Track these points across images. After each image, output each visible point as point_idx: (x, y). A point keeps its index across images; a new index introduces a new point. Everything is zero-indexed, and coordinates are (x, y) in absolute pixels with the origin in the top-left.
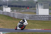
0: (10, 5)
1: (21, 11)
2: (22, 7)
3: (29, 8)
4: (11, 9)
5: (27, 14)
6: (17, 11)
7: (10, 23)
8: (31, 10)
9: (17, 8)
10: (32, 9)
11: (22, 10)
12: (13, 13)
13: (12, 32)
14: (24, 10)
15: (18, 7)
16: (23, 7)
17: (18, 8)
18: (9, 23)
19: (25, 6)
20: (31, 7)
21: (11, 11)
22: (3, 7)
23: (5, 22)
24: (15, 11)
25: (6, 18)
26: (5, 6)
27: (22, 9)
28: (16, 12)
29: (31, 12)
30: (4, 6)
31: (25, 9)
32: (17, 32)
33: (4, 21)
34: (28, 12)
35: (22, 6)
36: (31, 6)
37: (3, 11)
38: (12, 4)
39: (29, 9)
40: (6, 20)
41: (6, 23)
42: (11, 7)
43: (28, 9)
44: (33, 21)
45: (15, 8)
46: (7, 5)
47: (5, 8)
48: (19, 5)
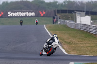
0: (90, 11)
4: (92, 19)
7: (89, 45)
12: (94, 26)
13: (92, 62)
18: (87, 45)
21: (92, 22)
22: (77, 15)
23: (81, 44)
25: (83, 35)
26: (80, 13)
30: (77, 12)
33: (77, 42)
37: (76, 22)
38: (94, 10)
40: (82, 39)
41: (82, 45)
42: (92, 16)
46: (84, 11)
47: (81, 16)
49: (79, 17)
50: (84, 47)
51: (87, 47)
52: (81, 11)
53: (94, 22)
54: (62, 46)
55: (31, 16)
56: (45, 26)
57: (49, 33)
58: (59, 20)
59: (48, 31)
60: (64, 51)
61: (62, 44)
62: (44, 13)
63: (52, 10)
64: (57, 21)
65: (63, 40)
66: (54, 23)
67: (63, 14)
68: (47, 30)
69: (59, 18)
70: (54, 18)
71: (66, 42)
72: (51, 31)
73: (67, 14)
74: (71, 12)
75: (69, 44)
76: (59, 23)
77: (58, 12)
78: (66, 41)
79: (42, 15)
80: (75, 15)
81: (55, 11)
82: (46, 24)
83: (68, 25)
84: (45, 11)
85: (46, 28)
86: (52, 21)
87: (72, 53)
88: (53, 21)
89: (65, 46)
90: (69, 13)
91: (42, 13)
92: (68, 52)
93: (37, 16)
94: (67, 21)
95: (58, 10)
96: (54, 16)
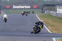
23: (60, 26)
25: (61, 20)
26: (59, 7)
30: (57, 6)
33: (57, 25)
37: (56, 12)
40: (60, 23)
49: (59, 9)
52: (60, 5)
54: (47, 27)
55: (28, 9)
56: (37, 14)
57: (39, 19)
58: (46, 11)
61: (48, 26)
62: (36, 6)
63: (41, 4)
65: (48, 23)
66: (42, 13)
67: (48, 7)
68: (38, 17)
69: (46, 10)
70: (42, 9)
71: (50, 25)
74: (53, 5)
75: (52, 26)
76: (46, 13)
77: (45, 5)
79: (35, 8)
80: (56, 8)
81: (43, 5)
82: (37, 13)
83: (51, 14)
84: (37, 5)
85: (37, 16)
86: (41, 11)
87: (54, 32)
89: (50, 27)
90: (52, 6)
91: (35, 6)
92: (51, 31)
93: (32, 8)
94: (51, 11)
96: (42, 8)
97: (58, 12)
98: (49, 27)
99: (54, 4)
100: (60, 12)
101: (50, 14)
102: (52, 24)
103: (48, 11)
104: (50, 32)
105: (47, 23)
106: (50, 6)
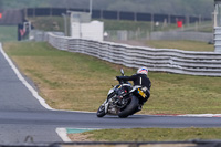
0: (102, 9)
1: (148, 38)
2: (155, 21)
3: (184, 23)
4: (106, 29)
5: (176, 51)
6: (134, 38)
7: (99, 88)
8: (193, 30)
9: (130, 22)
10: (196, 26)
11: (155, 30)
12: (112, 44)
13: (108, 128)
14: (160, 33)
15: (138, 20)
16: (160, 18)
17: (136, 21)
18: (95, 88)
19: (166, 17)
20: (193, 20)
21: (106, 34)
22: (72, 19)
23: (81, 85)
24: (124, 34)
25: (86, 65)
26: (79, 16)
27: (155, 26)
28: (128, 39)
29: (194, 42)
30: (73, 13)
31: (166, 29)
32: (129, 128)
33: (73, 82)
34: (178, 39)
35: (155, 16)
36: (195, 15)
37: (69, 35)
38: (111, 8)
39: (183, 28)
40: (84, 74)
41: (83, 89)
42: (107, 21)
43: (179, 26)
44: (200, 79)
45: (122, 21)
46: (88, 11)
47: (81, 22)
48: (142, 9)
49: (77, 24)
50: (88, 92)
51: (95, 92)
52: (82, 10)
53: (112, 34)
54: (38, 90)
57: (9, 60)
58: (31, 31)
59: (6, 57)
60: (42, 102)
61: (39, 86)
63: (17, 9)
64: (27, 34)
65: (40, 76)
66: (19, 38)
67: (39, 18)
68: (5, 55)
69: (32, 28)
70: (21, 27)
71: (47, 81)
72: (14, 57)
73: (50, 17)
74: (58, 12)
75: (55, 85)
76: (31, 38)
77: (31, 12)
78: (48, 78)
80: (69, 21)
81: (22, 11)
83: (51, 41)
85: (2, 51)
86: (16, 34)
87: (62, 106)
88: (19, 34)
89: (46, 91)
92: (52, 104)
94: (50, 34)
95: (29, 10)
96: (20, 22)
97: (75, 35)
98: (44, 90)
99: (60, 6)
100: (81, 34)
101: (47, 42)
102: (52, 79)
103: (40, 33)
104: (48, 108)
105: (37, 75)
106: (48, 14)
